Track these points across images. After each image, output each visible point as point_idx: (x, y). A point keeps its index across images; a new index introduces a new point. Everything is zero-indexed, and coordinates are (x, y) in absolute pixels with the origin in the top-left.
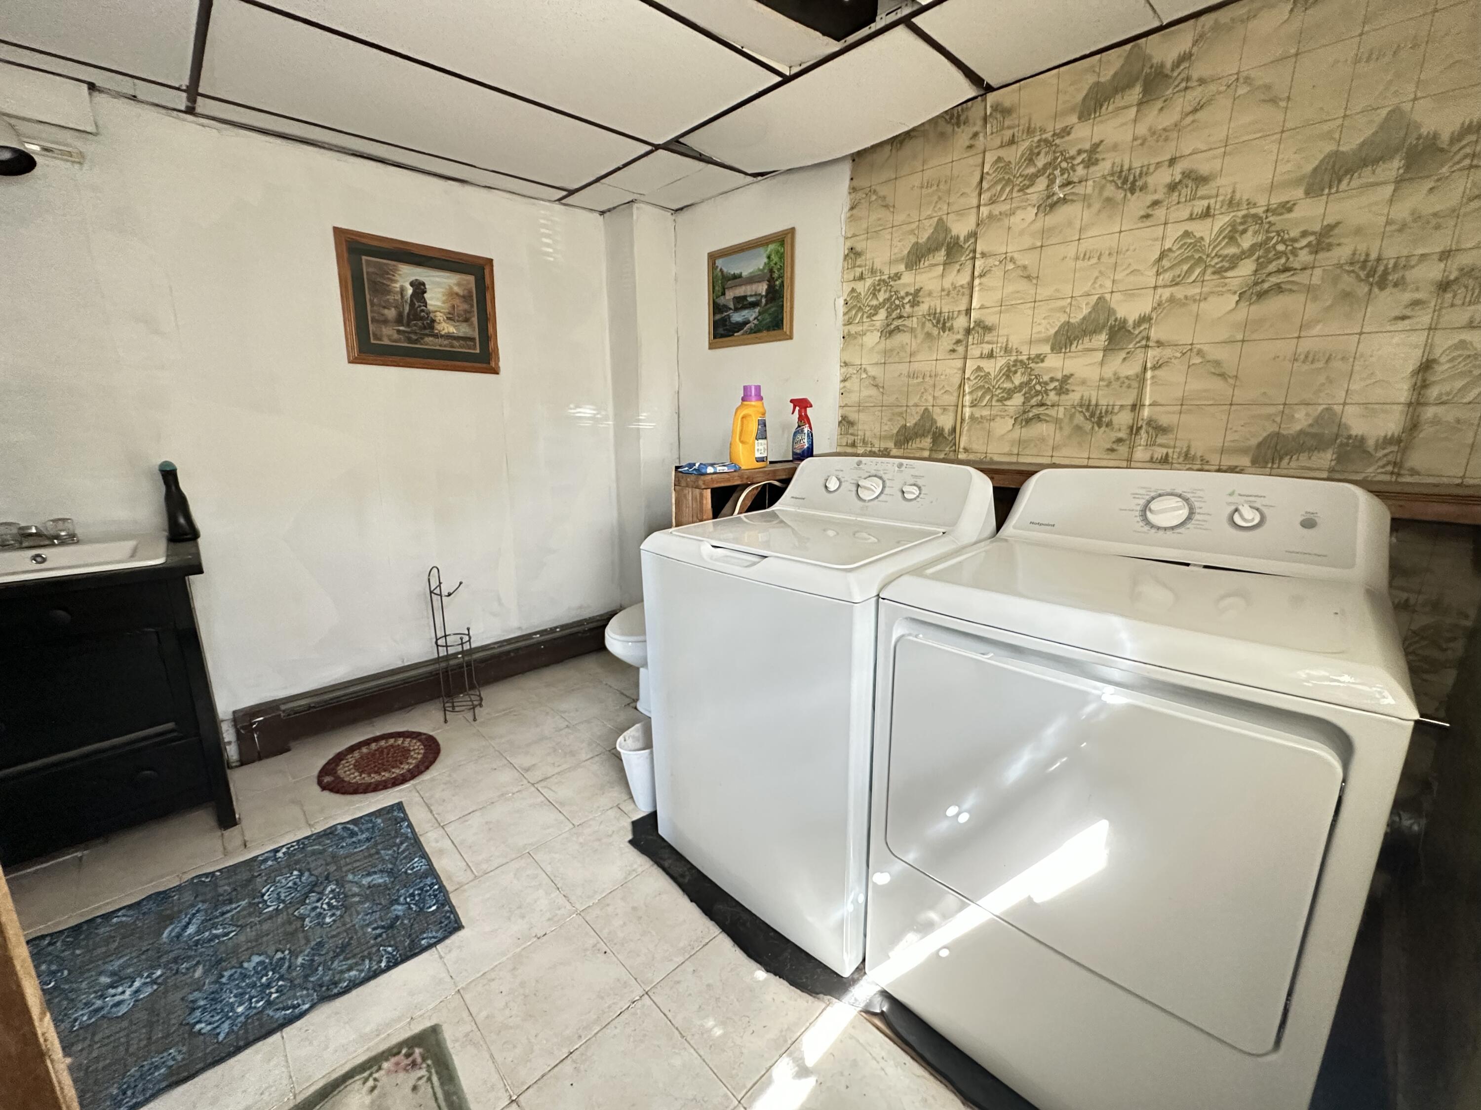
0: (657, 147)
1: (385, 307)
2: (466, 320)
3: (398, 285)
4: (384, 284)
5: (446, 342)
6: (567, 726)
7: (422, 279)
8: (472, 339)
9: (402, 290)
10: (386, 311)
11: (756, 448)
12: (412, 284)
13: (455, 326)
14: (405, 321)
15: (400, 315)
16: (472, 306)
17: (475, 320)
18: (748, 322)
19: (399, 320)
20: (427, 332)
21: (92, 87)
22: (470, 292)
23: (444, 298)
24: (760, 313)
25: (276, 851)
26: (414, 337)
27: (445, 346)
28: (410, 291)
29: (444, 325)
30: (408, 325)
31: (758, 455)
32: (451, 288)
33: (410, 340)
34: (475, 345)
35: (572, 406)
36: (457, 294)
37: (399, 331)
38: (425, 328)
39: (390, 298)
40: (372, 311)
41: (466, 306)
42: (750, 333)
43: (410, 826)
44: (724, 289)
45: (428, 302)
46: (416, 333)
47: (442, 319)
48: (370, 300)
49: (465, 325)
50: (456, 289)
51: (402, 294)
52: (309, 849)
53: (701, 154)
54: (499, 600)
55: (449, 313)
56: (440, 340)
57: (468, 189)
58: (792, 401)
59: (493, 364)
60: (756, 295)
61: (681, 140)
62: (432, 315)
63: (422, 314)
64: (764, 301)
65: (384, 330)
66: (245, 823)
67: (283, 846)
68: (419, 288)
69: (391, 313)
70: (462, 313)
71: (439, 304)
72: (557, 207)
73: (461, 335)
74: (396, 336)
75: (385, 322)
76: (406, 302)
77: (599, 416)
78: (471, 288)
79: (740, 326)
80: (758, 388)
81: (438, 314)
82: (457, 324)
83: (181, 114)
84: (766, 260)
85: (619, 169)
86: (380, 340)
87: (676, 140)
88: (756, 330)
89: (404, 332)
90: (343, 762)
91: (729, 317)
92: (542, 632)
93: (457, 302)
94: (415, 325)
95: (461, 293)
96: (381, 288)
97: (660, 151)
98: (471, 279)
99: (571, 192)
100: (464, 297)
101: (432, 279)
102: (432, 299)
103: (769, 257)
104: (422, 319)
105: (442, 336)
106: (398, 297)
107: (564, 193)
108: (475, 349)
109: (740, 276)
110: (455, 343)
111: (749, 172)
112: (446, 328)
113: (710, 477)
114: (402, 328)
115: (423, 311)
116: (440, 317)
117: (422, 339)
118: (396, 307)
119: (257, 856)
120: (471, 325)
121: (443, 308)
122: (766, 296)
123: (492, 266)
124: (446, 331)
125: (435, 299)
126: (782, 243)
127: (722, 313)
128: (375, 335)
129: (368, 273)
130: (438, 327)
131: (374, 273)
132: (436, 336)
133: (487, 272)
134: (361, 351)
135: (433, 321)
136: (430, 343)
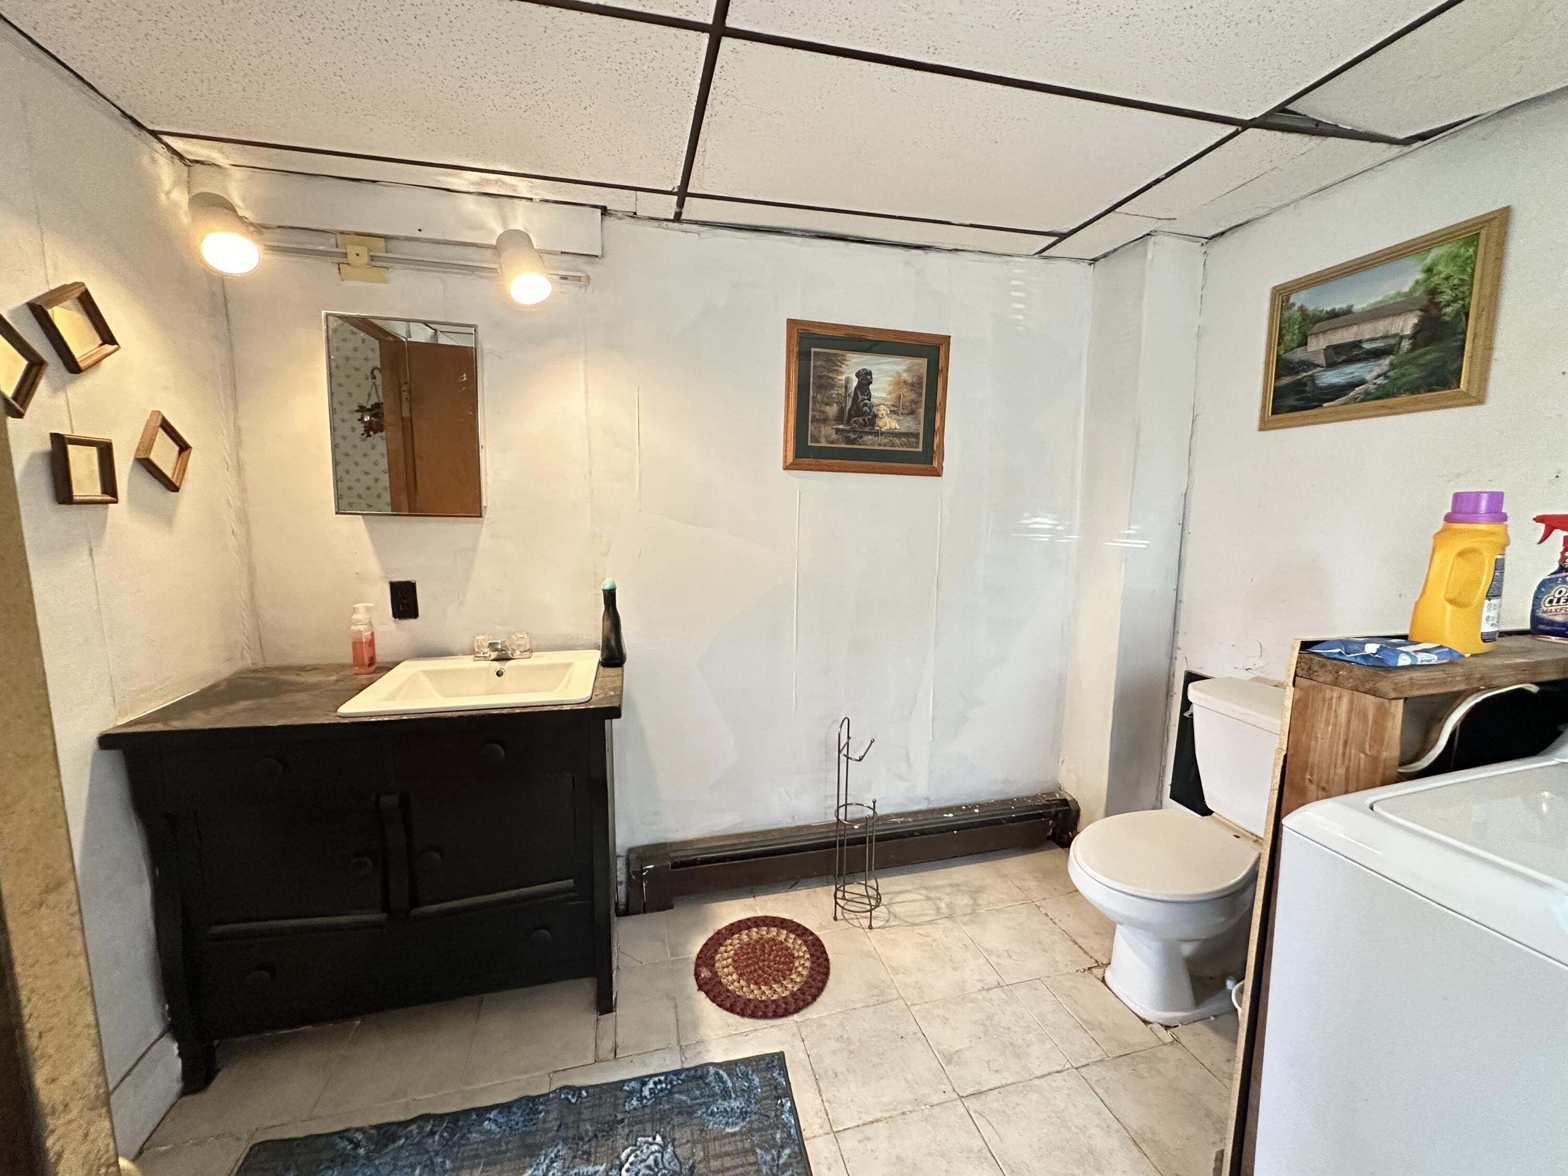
0: (1245, 125)
1: (827, 404)
2: (912, 413)
3: (843, 378)
4: (830, 378)
5: (886, 441)
6: (999, 986)
7: (868, 368)
8: (916, 435)
9: (848, 381)
10: (827, 409)
11: (1485, 615)
12: (858, 375)
13: (898, 421)
14: (845, 419)
15: (841, 411)
16: (920, 395)
17: (921, 411)
18: (1362, 382)
19: (839, 419)
20: (867, 429)
21: (604, 211)
22: (920, 378)
23: (890, 388)
24: (1392, 366)
25: (643, 1081)
26: (853, 436)
27: (885, 445)
28: (855, 382)
29: (887, 419)
30: (848, 423)
31: (1486, 628)
32: (899, 374)
33: (849, 441)
34: (918, 443)
35: (1026, 515)
36: (905, 382)
37: (838, 430)
38: (865, 425)
39: (834, 392)
40: (814, 410)
41: (913, 396)
42: (1363, 401)
43: (793, 1110)
44: (1306, 338)
45: (873, 393)
46: (855, 432)
47: (884, 413)
48: (813, 397)
49: (909, 418)
50: (905, 376)
51: (846, 387)
52: (677, 1096)
53: (1318, 123)
54: (908, 758)
55: (894, 406)
56: (880, 439)
57: (932, 255)
58: (1539, 519)
59: (935, 464)
60: (1385, 337)
61: (1290, 107)
62: (874, 409)
63: (866, 408)
64: (1406, 345)
65: (823, 429)
66: (620, 1011)
67: (651, 1076)
68: (865, 378)
69: (832, 410)
70: (908, 404)
71: (884, 395)
72: (1038, 262)
73: (903, 430)
74: (834, 436)
75: (825, 420)
76: (849, 395)
77: (1060, 528)
78: (922, 374)
79: (1337, 392)
80: (1497, 498)
81: (882, 407)
82: (901, 418)
83: (670, 224)
84: (1420, 276)
85: (1158, 181)
86: (818, 441)
87: (1282, 109)
88: (1383, 393)
89: (843, 430)
90: (722, 949)
91: (1312, 378)
92: (955, 809)
93: (905, 391)
94: (855, 422)
95: (910, 381)
96: (825, 384)
97: (1250, 131)
98: (924, 362)
99: (1062, 237)
100: (912, 385)
101: (879, 367)
102: (877, 390)
103: (1429, 270)
104: (865, 413)
105: (882, 433)
106: (842, 391)
107: (1053, 239)
108: (917, 447)
109: (1348, 312)
110: (897, 441)
111: (1401, 136)
112: (888, 423)
113: (1406, 677)
114: (841, 427)
115: (866, 405)
116: (883, 410)
117: (861, 438)
118: (838, 403)
119: (623, 1082)
120: (916, 419)
121: (887, 399)
122: (1413, 336)
123: (949, 344)
124: (888, 427)
125: (880, 391)
126: (1473, 240)
127: (1297, 373)
128: (813, 437)
129: (814, 366)
130: (880, 423)
131: (821, 366)
132: (876, 434)
133: (942, 353)
134: (797, 455)
135: (875, 416)
136: (870, 442)
